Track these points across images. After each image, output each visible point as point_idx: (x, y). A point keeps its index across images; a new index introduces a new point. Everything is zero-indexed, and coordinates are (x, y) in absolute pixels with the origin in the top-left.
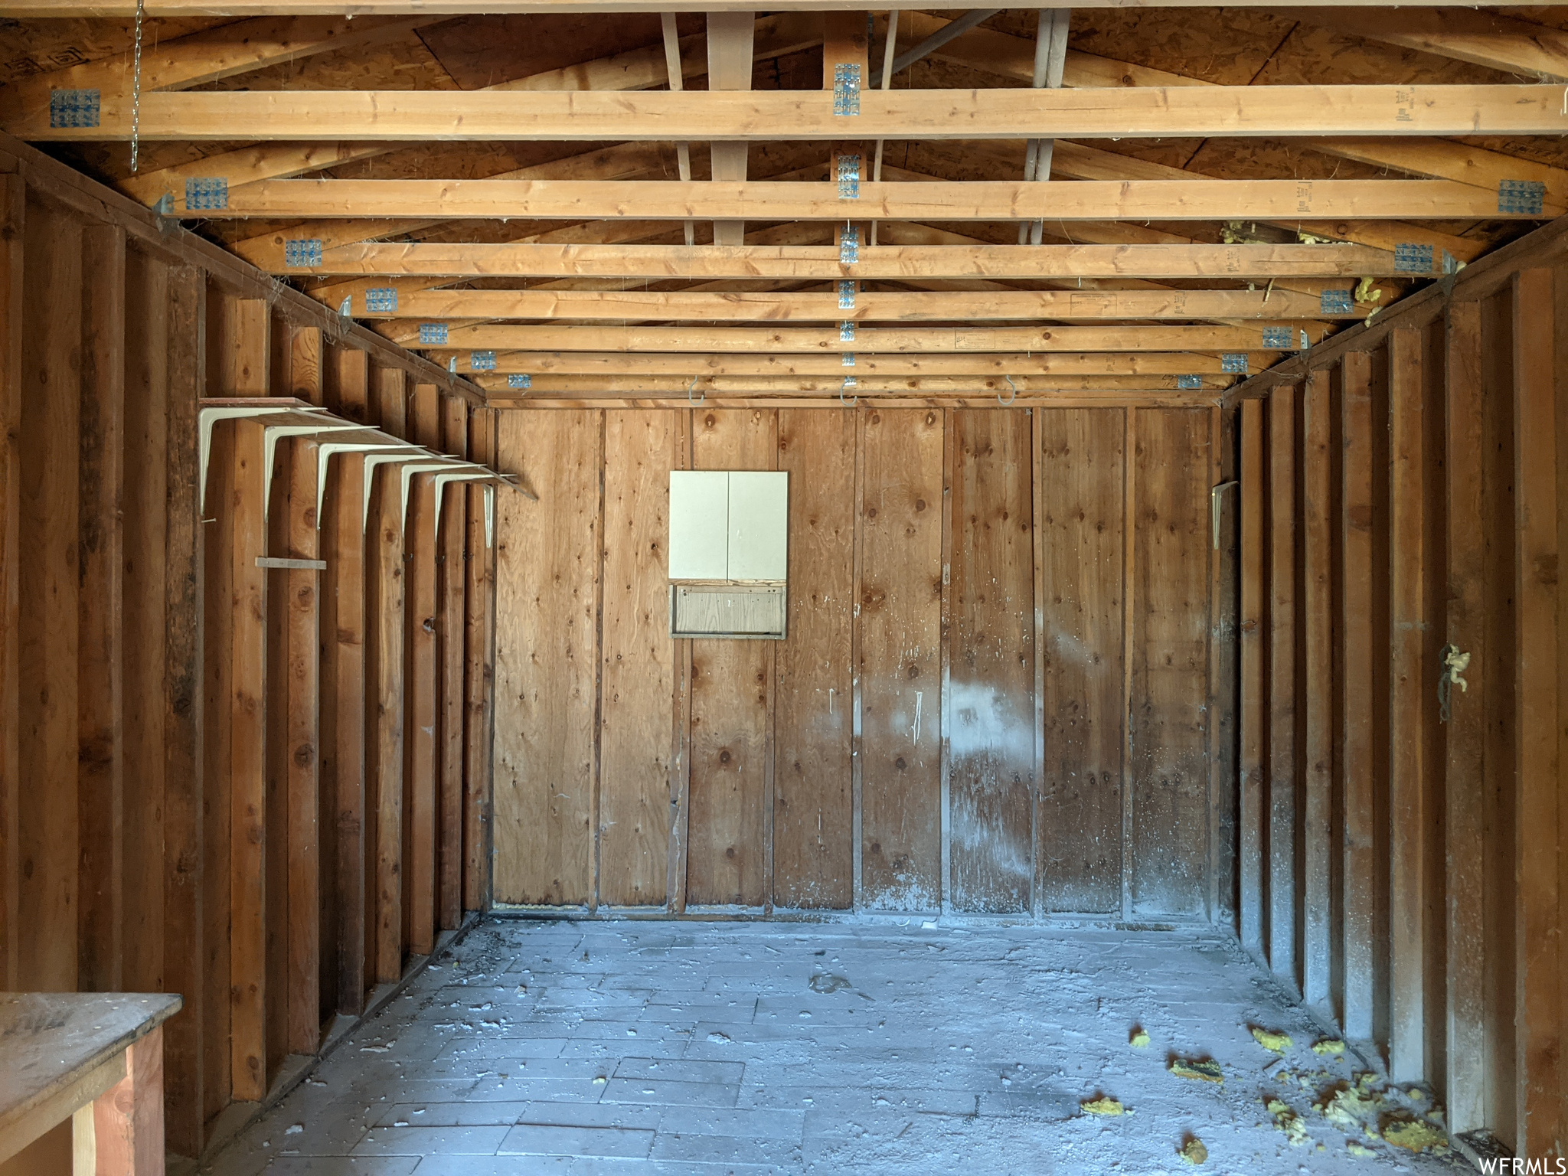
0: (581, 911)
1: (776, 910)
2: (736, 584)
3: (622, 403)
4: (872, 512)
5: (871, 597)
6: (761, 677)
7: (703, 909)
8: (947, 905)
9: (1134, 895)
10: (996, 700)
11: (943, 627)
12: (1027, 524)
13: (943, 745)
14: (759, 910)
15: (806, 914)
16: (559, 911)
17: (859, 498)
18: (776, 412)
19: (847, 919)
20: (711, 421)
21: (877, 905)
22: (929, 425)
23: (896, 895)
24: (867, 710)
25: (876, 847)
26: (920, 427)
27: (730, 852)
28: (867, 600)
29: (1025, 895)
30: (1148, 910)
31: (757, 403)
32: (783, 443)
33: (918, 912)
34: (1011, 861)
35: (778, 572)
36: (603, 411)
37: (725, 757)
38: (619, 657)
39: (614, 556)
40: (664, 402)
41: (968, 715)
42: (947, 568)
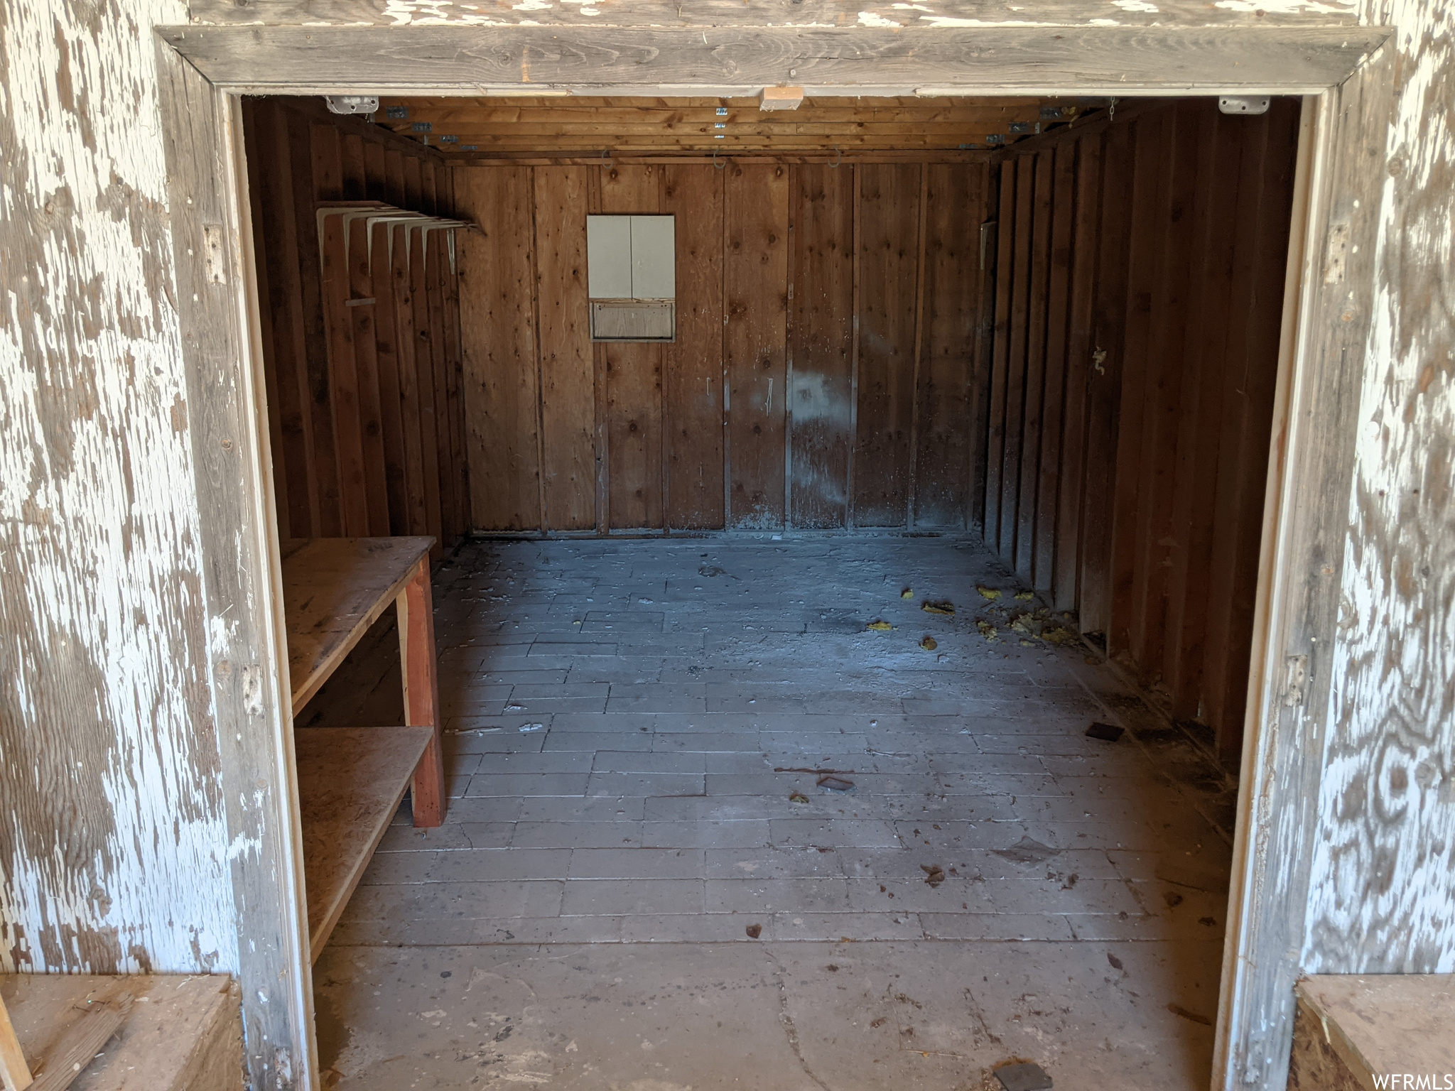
0: (536, 534)
1: (672, 531)
2: (639, 301)
3: (547, 161)
4: (736, 245)
5: (737, 309)
6: (658, 370)
7: (620, 532)
8: (788, 524)
9: (916, 514)
10: (825, 383)
11: (788, 331)
12: (849, 253)
13: (787, 416)
14: (660, 531)
15: (693, 532)
16: (521, 534)
17: (727, 234)
18: (663, 167)
19: (721, 535)
20: (614, 174)
21: (741, 525)
22: (778, 177)
23: (754, 519)
24: (734, 392)
25: (740, 487)
26: (771, 177)
27: (639, 493)
28: (733, 312)
29: (842, 516)
30: (925, 524)
31: (650, 160)
32: (670, 192)
33: (769, 529)
34: (833, 494)
35: (669, 292)
36: (533, 167)
37: (633, 427)
38: (553, 356)
39: (546, 279)
40: (579, 160)
41: (805, 394)
42: (791, 287)
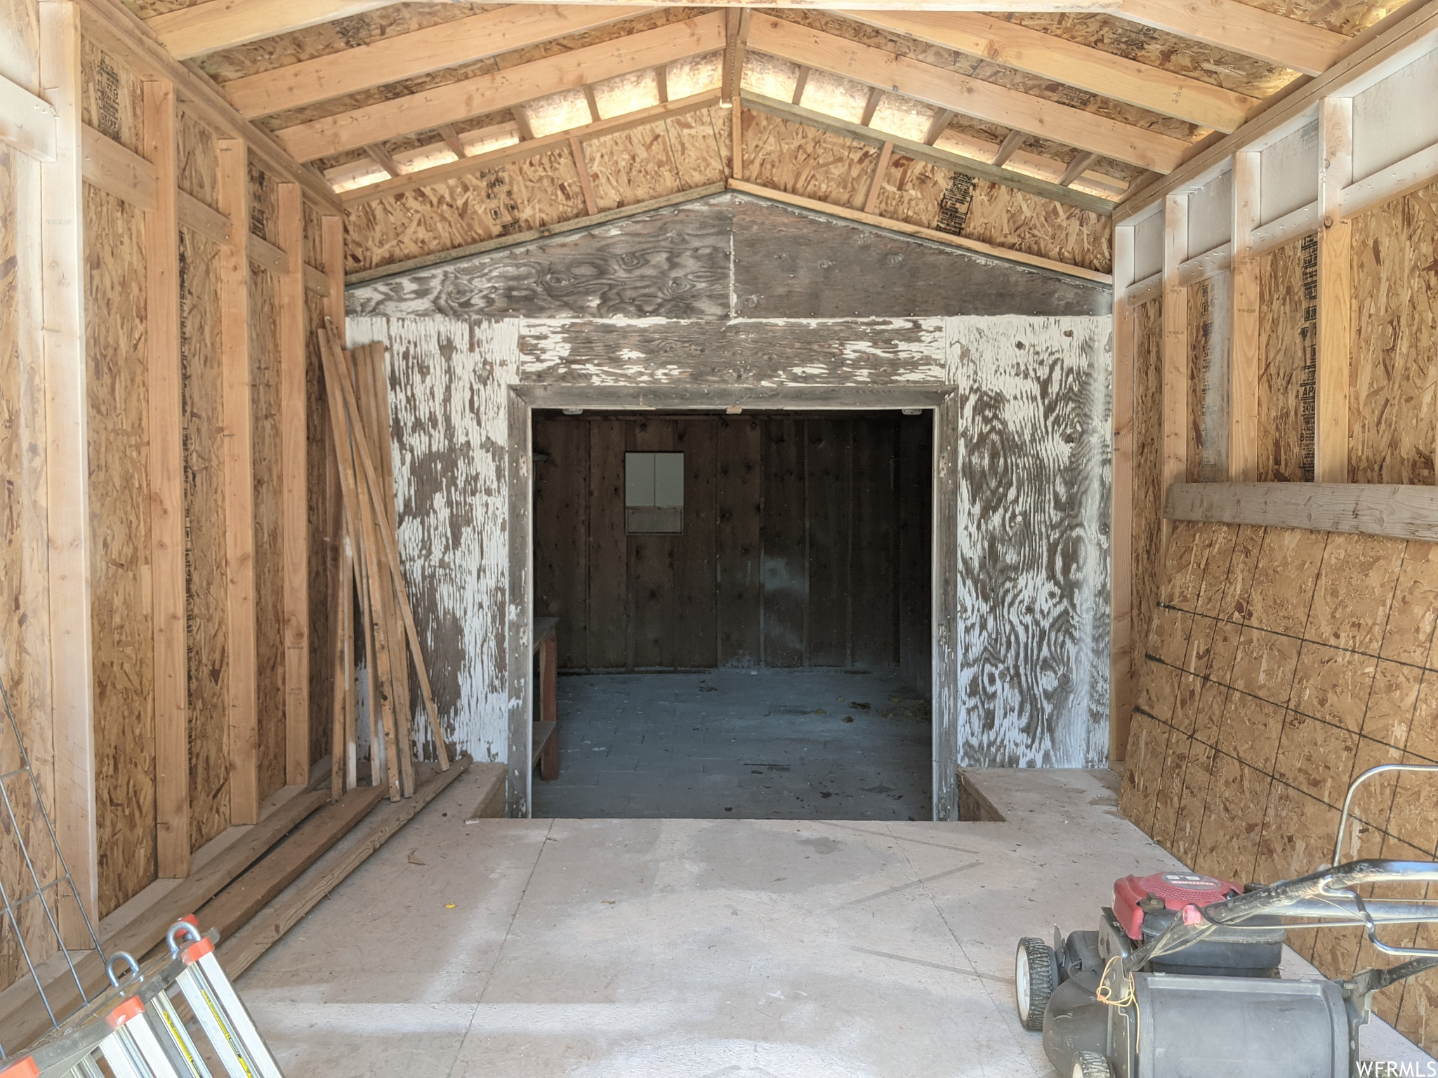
2: (659, 508)
3: (599, 418)
4: (725, 472)
5: (725, 515)
6: (671, 555)
7: (643, 669)
8: (762, 663)
9: (853, 656)
10: (787, 564)
11: (761, 529)
12: (801, 478)
13: (762, 586)
14: (671, 669)
15: (694, 669)
16: (572, 671)
17: (719, 466)
18: (676, 422)
19: (714, 671)
20: (644, 426)
21: (729, 665)
22: (753, 429)
23: (738, 660)
24: (724, 570)
25: (728, 637)
26: (748, 428)
29: (801, 658)
30: (859, 666)
32: (681, 438)
33: (749, 667)
34: (794, 642)
35: (680, 503)
36: (590, 422)
37: (653, 595)
39: (596, 493)
40: (620, 417)
41: (773, 572)
